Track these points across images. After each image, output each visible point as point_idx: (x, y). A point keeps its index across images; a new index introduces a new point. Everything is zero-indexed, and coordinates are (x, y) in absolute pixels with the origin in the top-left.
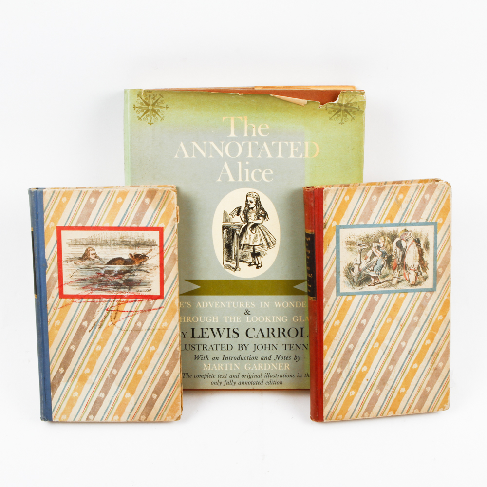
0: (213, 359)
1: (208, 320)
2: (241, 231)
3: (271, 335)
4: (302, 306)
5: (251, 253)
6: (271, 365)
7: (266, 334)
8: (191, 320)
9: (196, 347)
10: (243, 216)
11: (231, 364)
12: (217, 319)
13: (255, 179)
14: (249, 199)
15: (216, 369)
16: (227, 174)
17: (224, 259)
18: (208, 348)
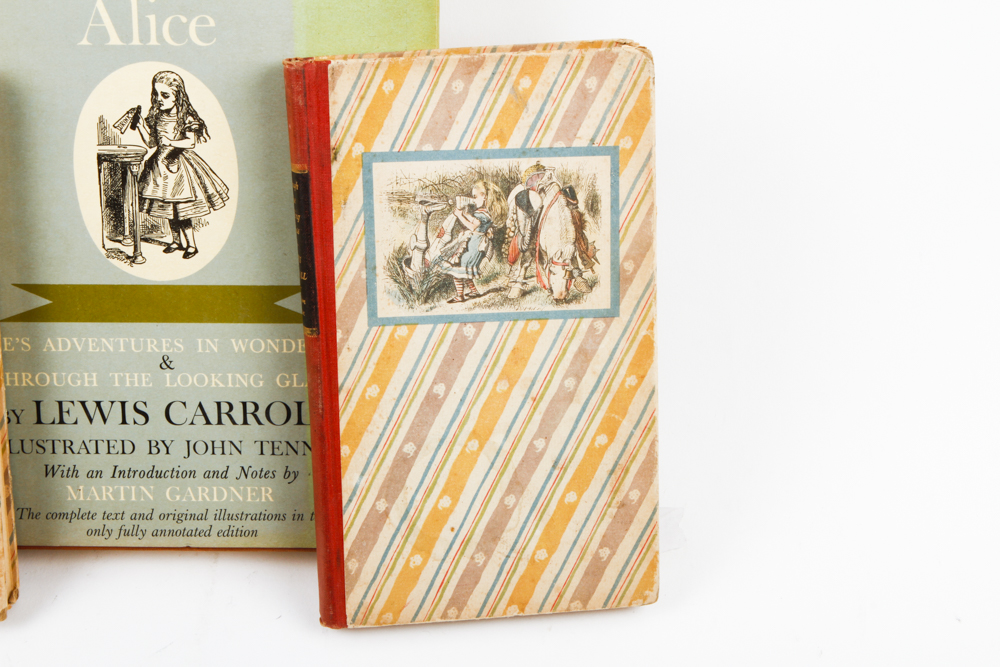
0: (90, 475)
1: (74, 382)
2: (142, 167)
3: (225, 418)
4: (297, 349)
5: (170, 220)
6: (229, 491)
7: (213, 417)
8: (33, 380)
9: (48, 446)
10: (146, 131)
11: (133, 488)
12: (95, 379)
13: (173, 39)
14: (160, 87)
15: (98, 499)
16: (104, 27)
17: (106, 234)
18: (75, 448)
